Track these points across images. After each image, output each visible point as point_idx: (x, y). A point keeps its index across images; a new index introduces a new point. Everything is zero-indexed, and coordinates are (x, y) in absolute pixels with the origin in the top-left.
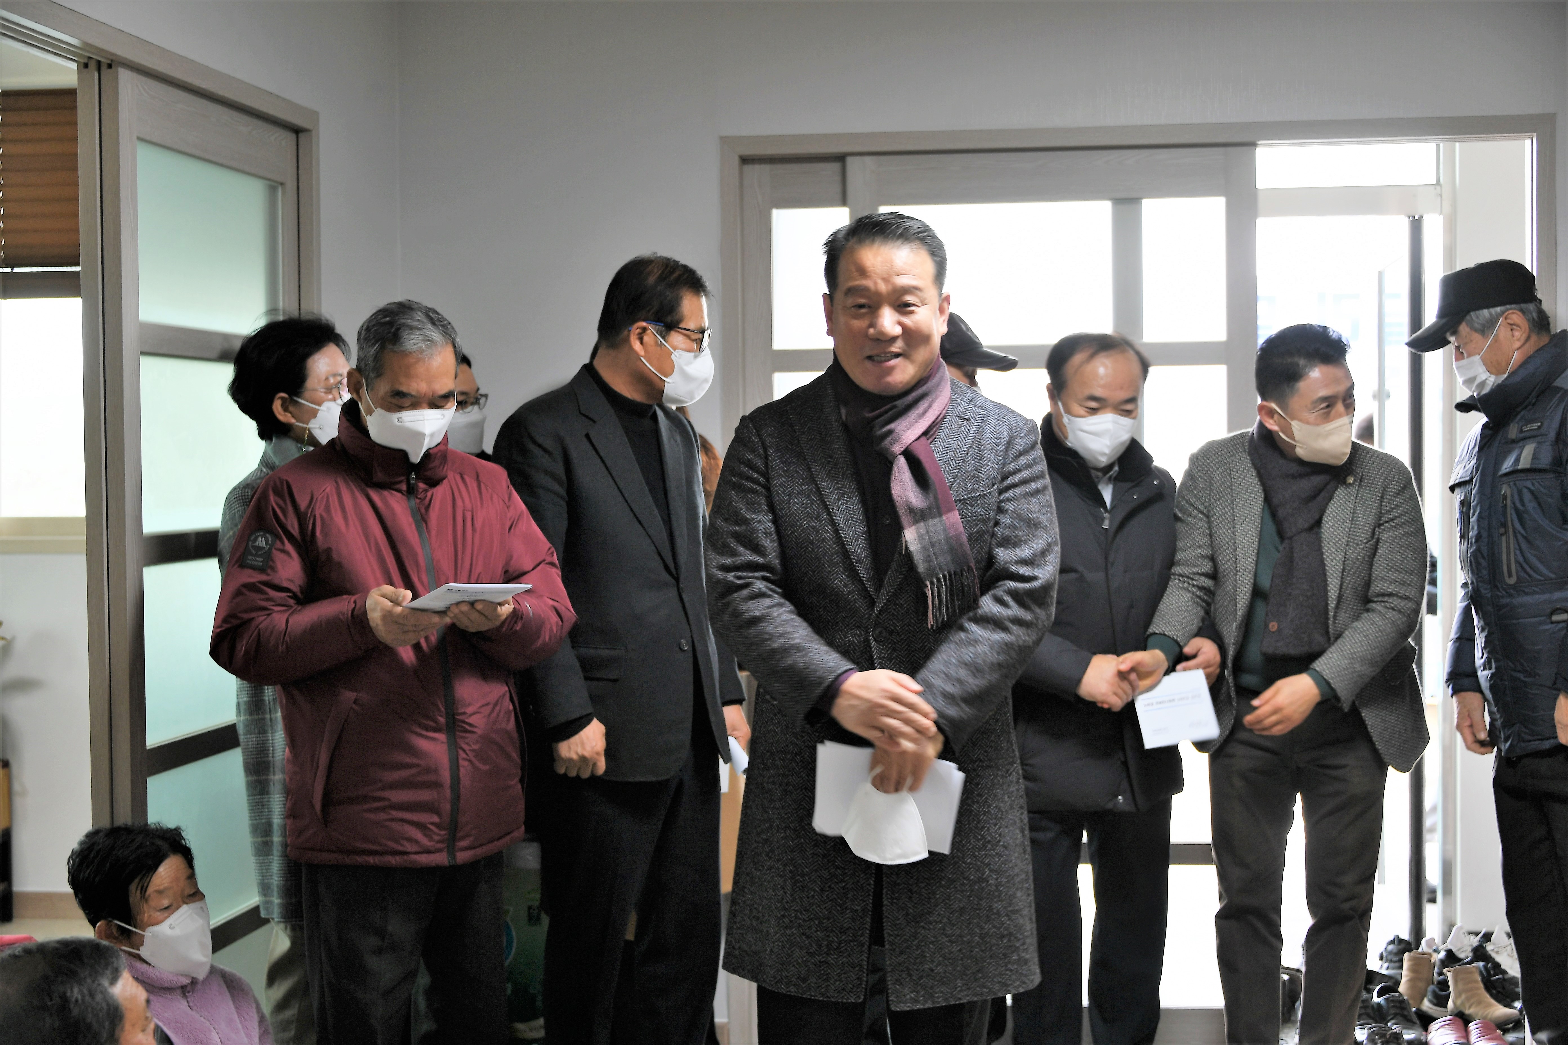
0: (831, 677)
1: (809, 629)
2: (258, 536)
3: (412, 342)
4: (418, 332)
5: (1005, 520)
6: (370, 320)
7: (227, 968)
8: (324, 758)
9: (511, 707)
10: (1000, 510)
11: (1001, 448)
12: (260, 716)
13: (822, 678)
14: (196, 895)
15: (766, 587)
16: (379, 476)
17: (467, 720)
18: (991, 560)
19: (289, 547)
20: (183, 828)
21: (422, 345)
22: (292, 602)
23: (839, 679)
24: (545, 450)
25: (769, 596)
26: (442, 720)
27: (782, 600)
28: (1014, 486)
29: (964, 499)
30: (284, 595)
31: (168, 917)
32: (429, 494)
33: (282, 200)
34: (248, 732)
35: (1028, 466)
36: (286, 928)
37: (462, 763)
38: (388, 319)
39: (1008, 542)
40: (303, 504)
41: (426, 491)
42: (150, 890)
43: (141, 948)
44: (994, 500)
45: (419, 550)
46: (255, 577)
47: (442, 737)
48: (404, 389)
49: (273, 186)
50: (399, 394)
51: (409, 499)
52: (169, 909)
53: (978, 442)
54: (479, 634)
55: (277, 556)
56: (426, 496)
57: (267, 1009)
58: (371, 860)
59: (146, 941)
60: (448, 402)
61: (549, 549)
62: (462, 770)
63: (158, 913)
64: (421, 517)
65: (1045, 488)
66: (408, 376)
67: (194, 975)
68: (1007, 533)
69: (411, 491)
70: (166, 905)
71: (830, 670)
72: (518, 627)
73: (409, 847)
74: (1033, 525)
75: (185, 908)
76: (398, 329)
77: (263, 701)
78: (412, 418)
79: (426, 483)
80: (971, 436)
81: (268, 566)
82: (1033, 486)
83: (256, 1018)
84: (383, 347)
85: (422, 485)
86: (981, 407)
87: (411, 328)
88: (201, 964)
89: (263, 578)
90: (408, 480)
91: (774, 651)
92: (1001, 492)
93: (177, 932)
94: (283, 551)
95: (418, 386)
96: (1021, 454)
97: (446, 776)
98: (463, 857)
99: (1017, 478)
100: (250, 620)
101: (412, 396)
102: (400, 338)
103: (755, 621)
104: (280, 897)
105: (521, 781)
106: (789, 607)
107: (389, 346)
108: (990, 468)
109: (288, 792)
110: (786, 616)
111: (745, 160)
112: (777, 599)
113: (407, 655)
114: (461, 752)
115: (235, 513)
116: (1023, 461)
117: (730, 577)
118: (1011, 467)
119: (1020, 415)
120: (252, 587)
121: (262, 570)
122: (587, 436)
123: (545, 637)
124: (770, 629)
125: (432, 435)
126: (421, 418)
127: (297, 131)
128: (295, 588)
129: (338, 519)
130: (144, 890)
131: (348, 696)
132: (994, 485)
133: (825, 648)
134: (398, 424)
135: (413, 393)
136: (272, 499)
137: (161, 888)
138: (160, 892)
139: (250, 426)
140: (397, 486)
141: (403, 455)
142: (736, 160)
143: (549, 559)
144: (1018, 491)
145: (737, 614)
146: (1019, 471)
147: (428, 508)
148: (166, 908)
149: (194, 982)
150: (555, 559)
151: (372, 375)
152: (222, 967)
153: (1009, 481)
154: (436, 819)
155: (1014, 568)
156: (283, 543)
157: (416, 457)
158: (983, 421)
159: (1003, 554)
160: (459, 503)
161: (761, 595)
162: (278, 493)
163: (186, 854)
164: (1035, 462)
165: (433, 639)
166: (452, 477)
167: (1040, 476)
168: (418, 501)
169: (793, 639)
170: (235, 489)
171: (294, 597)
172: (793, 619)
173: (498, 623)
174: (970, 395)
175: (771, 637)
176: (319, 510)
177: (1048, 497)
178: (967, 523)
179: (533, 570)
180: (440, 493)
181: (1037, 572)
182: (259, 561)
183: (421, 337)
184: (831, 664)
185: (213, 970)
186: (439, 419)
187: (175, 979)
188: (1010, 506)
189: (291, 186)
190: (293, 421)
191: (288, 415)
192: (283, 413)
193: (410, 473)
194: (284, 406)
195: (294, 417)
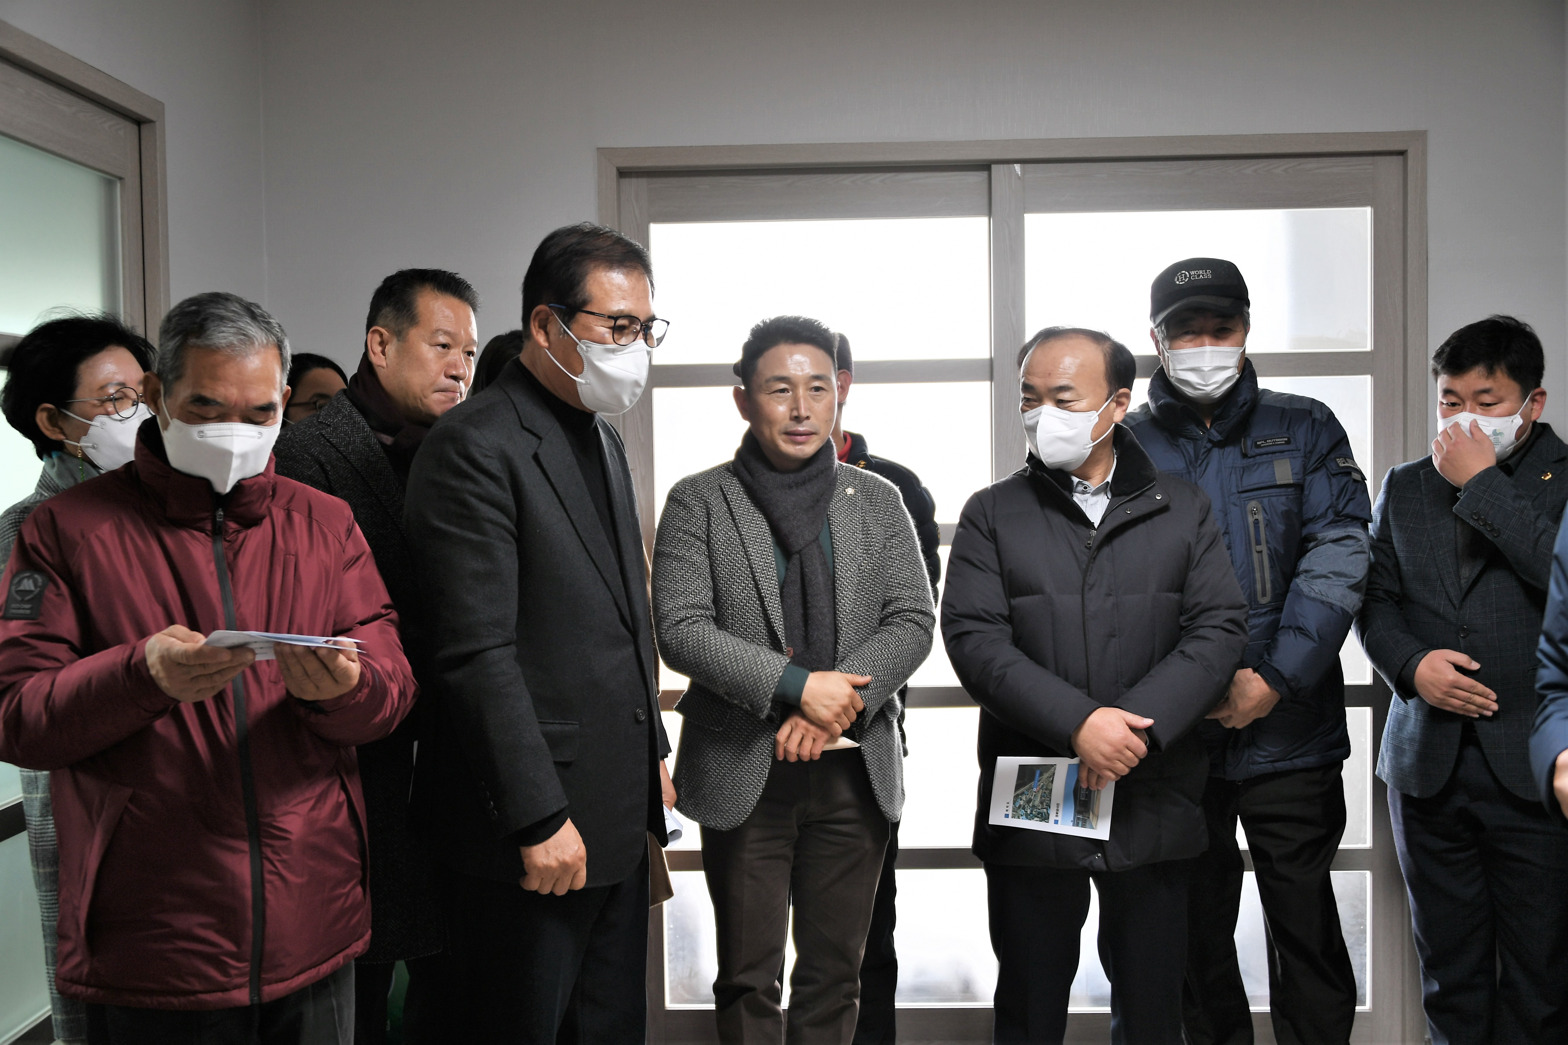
2: (24, 577)
4: (230, 327)
6: (175, 311)
16: (176, 510)
19: (65, 591)
21: (234, 339)
32: (241, 536)
33: (122, 196)
38: (194, 308)
41: (239, 532)
46: (22, 630)
47: (243, 844)
48: (207, 393)
49: (110, 180)
50: (201, 400)
51: (214, 542)
55: (49, 600)
56: (237, 539)
60: (270, 417)
64: (228, 565)
66: (215, 378)
69: (217, 532)
73: (201, 983)
76: (205, 319)
78: (217, 433)
79: (237, 522)
81: (38, 614)
84: (184, 341)
85: (233, 525)
87: (222, 318)
89: (34, 629)
90: (214, 515)
94: (58, 594)
95: (227, 391)
98: (268, 991)
100: (13, 684)
101: (218, 403)
102: (205, 331)
107: (192, 341)
111: (622, 170)
120: (16, 642)
121: (31, 619)
122: (536, 457)
125: (244, 456)
126: (228, 433)
127: (139, 122)
134: (199, 439)
135: (219, 400)
140: (200, 524)
141: (206, 483)
142: (612, 169)
143: (386, 613)
147: (236, 554)
156: (57, 586)
157: (226, 486)
160: (281, 546)
166: (273, 515)
168: (227, 544)
180: (256, 535)
182: (25, 609)
183: (232, 330)
186: (253, 437)
189: (132, 180)
190: (62, 437)
191: (57, 430)
192: (51, 428)
193: (217, 509)
194: (53, 420)
195: (64, 434)
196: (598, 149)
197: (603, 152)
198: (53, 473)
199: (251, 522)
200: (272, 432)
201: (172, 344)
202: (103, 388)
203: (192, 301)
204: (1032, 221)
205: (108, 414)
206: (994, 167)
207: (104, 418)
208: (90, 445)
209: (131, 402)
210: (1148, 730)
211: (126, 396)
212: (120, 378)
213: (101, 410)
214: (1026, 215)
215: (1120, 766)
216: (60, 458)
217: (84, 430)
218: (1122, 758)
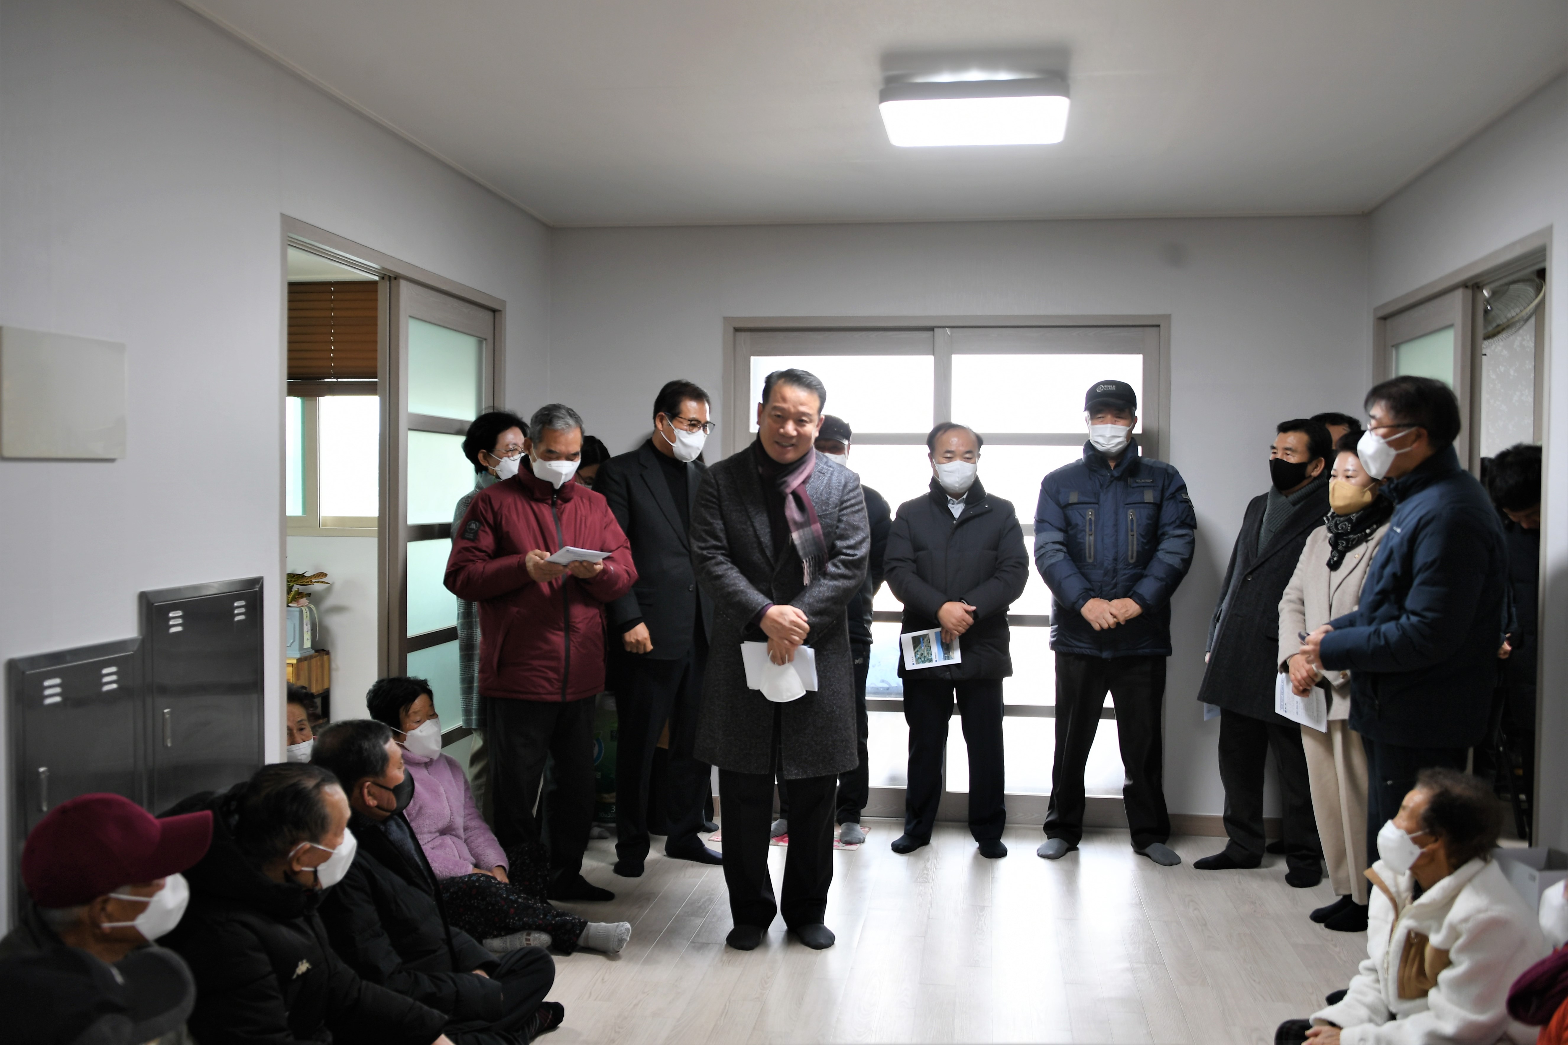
0: (759, 608)
1: (747, 582)
2: (472, 523)
3: (559, 425)
4: (562, 420)
5: (842, 526)
6: (538, 412)
7: (448, 755)
8: (500, 640)
9: (600, 621)
10: (840, 521)
11: (841, 488)
12: (470, 620)
13: (755, 608)
14: (433, 715)
15: (724, 559)
16: (538, 495)
17: (575, 626)
18: (833, 546)
19: (487, 529)
20: (428, 680)
21: (564, 427)
22: (487, 558)
23: (764, 609)
24: (616, 482)
25: (726, 564)
26: (562, 625)
27: (732, 566)
28: (847, 508)
29: (821, 515)
30: (483, 554)
31: (419, 726)
32: (563, 506)
33: (486, 348)
34: (463, 628)
35: (854, 497)
36: (480, 734)
37: (572, 648)
38: (546, 412)
39: (842, 537)
40: (496, 507)
41: (561, 505)
42: (411, 711)
43: (405, 742)
44: (836, 516)
45: (555, 535)
46: (468, 544)
47: (562, 633)
48: (553, 449)
49: (481, 340)
50: (550, 451)
51: (552, 509)
52: (420, 722)
53: (829, 484)
54: (584, 580)
55: (481, 533)
56: (561, 507)
57: (469, 778)
58: (522, 697)
59: (408, 738)
60: (575, 458)
61: (626, 539)
62: (572, 652)
63: (414, 724)
64: (558, 519)
65: (862, 509)
66: (556, 442)
67: (431, 757)
68: (842, 532)
69: (554, 504)
70: (418, 720)
71: (759, 604)
72: (605, 578)
73: (541, 690)
74: (856, 529)
75: (428, 722)
76: (552, 418)
77: (472, 612)
78: (557, 465)
79: (562, 501)
80: (825, 482)
81: (476, 538)
82: (857, 508)
83: (463, 780)
84: (543, 427)
85: (559, 502)
86: (830, 467)
87: (559, 418)
88: (435, 751)
89: (473, 545)
90: (553, 498)
91: (729, 593)
92: (840, 510)
93: (424, 734)
94: (485, 531)
95: (560, 448)
96: (851, 491)
97: (563, 654)
98: (569, 698)
99: (848, 504)
100: (465, 566)
101: (556, 452)
102: (552, 423)
103: (719, 577)
104: (476, 715)
105: (604, 660)
106: (736, 569)
107: (547, 426)
108: (835, 498)
109: (481, 660)
110: (735, 575)
111: (737, 330)
112: (730, 565)
113: (545, 589)
114: (572, 643)
115: (462, 511)
116: (852, 495)
117: (705, 552)
118: (846, 498)
119: (850, 471)
120: (466, 549)
121: (472, 540)
122: (641, 475)
123: (620, 585)
124: (727, 581)
125: (566, 475)
127: (494, 311)
128: (490, 552)
129: (515, 517)
130: (407, 711)
131: (515, 610)
132: (836, 507)
133: (756, 592)
134: (549, 468)
135: (558, 451)
136: (480, 504)
137: (416, 710)
138: (415, 713)
139: (470, 466)
140: (547, 501)
141: (550, 484)
142: (732, 330)
143: (625, 545)
144: (849, 510)
145: (709, 573)
146: (849, 500)
147: (562, 513)
148: (419, 721)
149: (431, 760)
150: (629, 545)
151: (537, 441)
152: (445, 754)
153: (844, 505)
154: (556, 676)
155: (844, 551)
156: (484, 527)
157: (557, 486)
158: (832, 474)
159: (839, 543)
160: (579, 512)
161: (722, 563)
162: (483, 501)
163: (430, 693)
164: (858, 495)
165: (560, 582)
166: (576, 498)
167: (861, 502)
168: (557, 509)
169: (740, 587)
170: (462, 498)
171: (489, 556)
172: (739, 576)
173: (594, 574)
174: (825, 460)
175: (728, 585)
176: (505, 511)
177: (864, 513)
178: (823, 527)
179: (616, 549)
180: (569, 506)
181: (856, 552)
182: (471, 536)
183: (563, 422)
184: (759, 601)
185: (441, 755)
186: (569, 466)
187: (422, 759)
188: (844, 519)
189: (490, 340)
190: (488, 465)
191: (486, 461)
192: (483, 460)
193: (554, 495)
194: (485, 458)
195: (489, 463)
196: (725, 318)
197: (726, 319)
198: (481, 481)
199: (566, 500)
200: (576, 464)
201: (538, 428)
202: (507, 445)
203: (545, 409)
204: (956, 358)
205: (509, 457)
206: (935, 329)
207: (506, 459)
208: (499, 469)
209: (518, 452)
210: (974, 612)
211: (516, 450)
212: (514, 441)
213: (506, 455)
214: (953, 356)
215: (960, 628)
216: (485, 474)
217: (498, 463)
218: (961, 625)
